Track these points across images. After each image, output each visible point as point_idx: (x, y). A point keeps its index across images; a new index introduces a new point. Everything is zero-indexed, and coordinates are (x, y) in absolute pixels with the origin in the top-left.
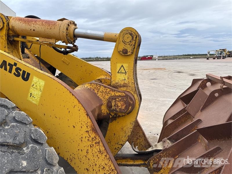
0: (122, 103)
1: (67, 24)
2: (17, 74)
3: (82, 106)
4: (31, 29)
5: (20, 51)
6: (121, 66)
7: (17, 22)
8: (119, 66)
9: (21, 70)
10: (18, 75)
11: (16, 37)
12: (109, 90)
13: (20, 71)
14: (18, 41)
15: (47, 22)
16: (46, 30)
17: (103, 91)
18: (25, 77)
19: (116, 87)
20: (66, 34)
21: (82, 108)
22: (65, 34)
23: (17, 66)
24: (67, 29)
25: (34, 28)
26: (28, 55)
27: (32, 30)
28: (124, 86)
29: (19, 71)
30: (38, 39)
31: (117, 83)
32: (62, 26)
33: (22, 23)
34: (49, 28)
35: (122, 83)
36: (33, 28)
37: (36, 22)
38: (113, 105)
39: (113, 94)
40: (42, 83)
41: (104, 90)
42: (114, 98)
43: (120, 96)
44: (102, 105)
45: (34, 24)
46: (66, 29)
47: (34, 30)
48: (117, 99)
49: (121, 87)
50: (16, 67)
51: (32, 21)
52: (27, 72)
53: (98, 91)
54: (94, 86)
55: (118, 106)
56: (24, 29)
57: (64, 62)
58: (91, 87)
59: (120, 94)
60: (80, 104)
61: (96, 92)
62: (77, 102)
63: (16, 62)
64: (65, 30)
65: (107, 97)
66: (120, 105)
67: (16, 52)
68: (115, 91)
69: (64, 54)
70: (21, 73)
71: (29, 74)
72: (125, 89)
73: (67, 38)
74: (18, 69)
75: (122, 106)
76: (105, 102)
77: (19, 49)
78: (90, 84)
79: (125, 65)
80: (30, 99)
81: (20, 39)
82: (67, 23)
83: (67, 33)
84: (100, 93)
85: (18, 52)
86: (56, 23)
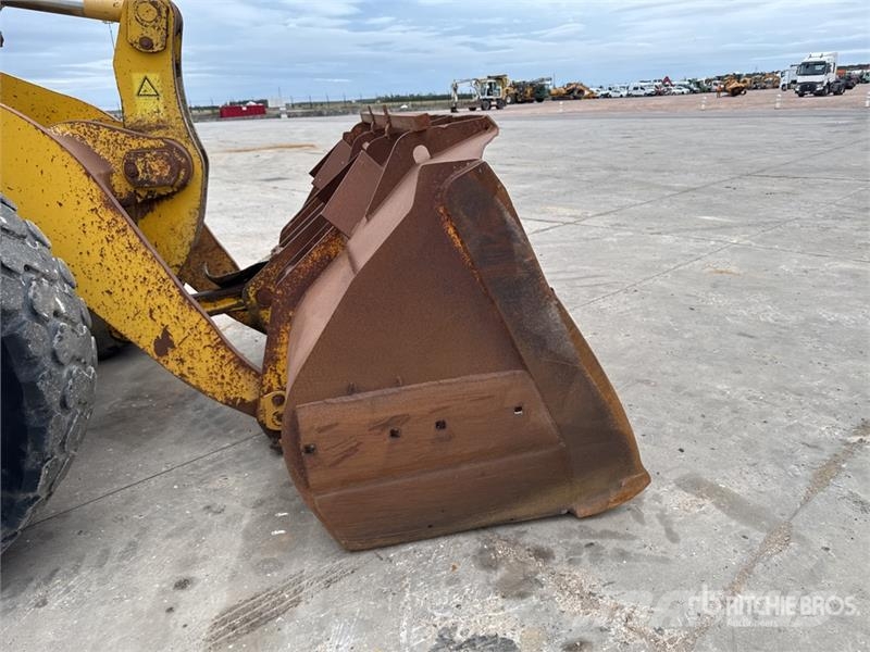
0: (161, 162)
3: (72, 156)
6: (142, 77)
8: (137, 78)
12: (122, 136)
17: (108, 141)
19: (139, 130)
21: (72, 160)
28: (159, 128)
31: (140, 121)
35: (153, 120)
38: (140, 170)
39: (135, 144)
41: (109, 137)
42: (141, 153)
43: (153, 148)
44: (111, 173)
48: (148, 155)
49: (151, 129)
53: (95, 141)
54: (82, 129)
55: (152, 171)
58: (75, 131)
59: (152, 143)
60: (65, 153)
61: (90, 143)
62: (58, 147)
65: (120, 153)
66: (156, 167)
68: (138, 137)
72: (162, 133)
75: (161, 168)
76: (118, 167)
78: (69, 126)
79: (151, 77)
84: (102, 146)
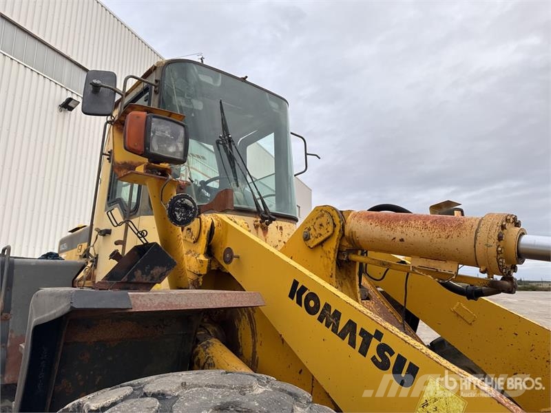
1: (500, 224)
2: (380, 360)
4: (394, 238)
5: (357, 283)
7: (363, 223)
9: (392, 353)
10: (384, 366)
11: (353, 253)
13: (391, 356)
14: (355, 263)
15: (436, 220)
16: (435, 239)
20: (497, 251)
22: (493, 250)
23: (383, 341)
24: (500, 238)
25: (403, 236)
27: (397, 239)
29: (386, 353)
32: (483, 229)
33: (374, 225)
34: (444, 235)
36: (398, 235)
37: (407, 221)
45: (402, 226)
46: (496, 237)
47: (402, 240)
50: (379, 343)
51: (397, 219)
52: (410, 363)
56: (378, 237)
63: (382, 330)
64: (493, 241)
69: (469, 299)
70: (393, 360)
71: (414, 369)
73: (498, 261)
77: (355, 279)
81: (358, 258)
82: (497, 221)
83: (500, 249)
85: (353, 287)
86: (463, 221)
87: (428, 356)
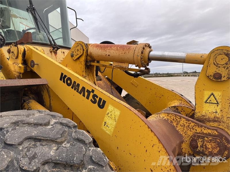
0: (213, 144)
1: (143, 47)
2: (93, 100)
3: (164, 147)
4: (106, 55)
5: (95, 74)
6: (210, 93)
7: (95, 49)
8: (207, 94)
9: (97, 97)
10: (94, 102)
11: (93, 62)
12: (193, 124)
13: (97, 98)
14: (94, 66)
15: (121, 47)
16: (120, 54)
17: (185, 125)
18: (101, 105)
19: (202, 121)
20: (141, 58)
21: (163, 149)
22: (139, 58)
23: (95, 93)
24: (142, 53)
25: (109, 54)
26: (100, 77)
27: (107, 55)
28: (214, 121)
29: (95, 97)
30: (112, 63)
31: (204, 116)
32: (137, 49)
33: (99, 49)
34: (123, 52)
35: (212, 116)
36: (108, 53)
37: (111, 47)
38: (199, 145)
39: (199, 130)
40: (117, 113)
41: (185, 124)
42: (202, 136)
43: (209, 135)
44: (182, 142)
45: (109, 50)
46: (141, 52)
47: (109, 55)
48: (206, 139)
49: (209, 121)
50: (93, 94)
51: (107, 47)
52: (103, 100)
53: (177, 124)
54: (172, 117)
55: (206, 148)
56: (100, 55)
57: (133, 84)
58: (169, 118)
59: (210, 131)
60: (160, 144)
61: (175, 124)
62: (157, 141)
63: (94, 89)
64: (140, 54)
65: (190, 133)
66: (210, 146)
67: (92, 75)
68: (202, 126)
69: (134, 77)
70: (98, 99)
71: (104, 102)
72: (216, 124)
73: (141, 62)
74: (95, 96)
75: (213, 148)
76: (187, 139)
77: (94, 73)
78: (166, 115)
80: (104, 128)
81: (95, 64)
82: (142, 46)
83: (142, 57)
84: (181, 127)
85: (93, 76)
86: (131, 47)
87: (109, 97)
